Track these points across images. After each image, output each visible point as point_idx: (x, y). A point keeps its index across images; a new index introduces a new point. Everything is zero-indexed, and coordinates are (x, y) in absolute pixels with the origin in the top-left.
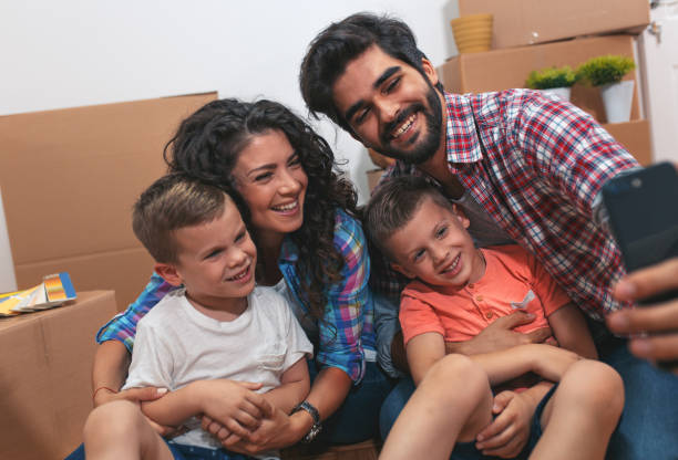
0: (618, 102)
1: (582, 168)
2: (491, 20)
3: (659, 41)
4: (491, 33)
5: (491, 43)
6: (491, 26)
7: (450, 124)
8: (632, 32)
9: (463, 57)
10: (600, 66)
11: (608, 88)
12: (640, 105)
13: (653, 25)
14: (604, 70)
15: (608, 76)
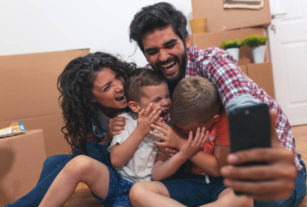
0: (259, 54)
1: (225, 91)
2: (206, 20)
3: (275, 32)
4: (206, 26)
5: (206, 30)
6: (206, 23)
7: (189, 62)
8: (263, 27)
9: (194, 36)
10: (251, 39)
11: (255, 48)
12: (268, 56)
13: (273, 26)
14: (253, 41)
15: (254, 43)
